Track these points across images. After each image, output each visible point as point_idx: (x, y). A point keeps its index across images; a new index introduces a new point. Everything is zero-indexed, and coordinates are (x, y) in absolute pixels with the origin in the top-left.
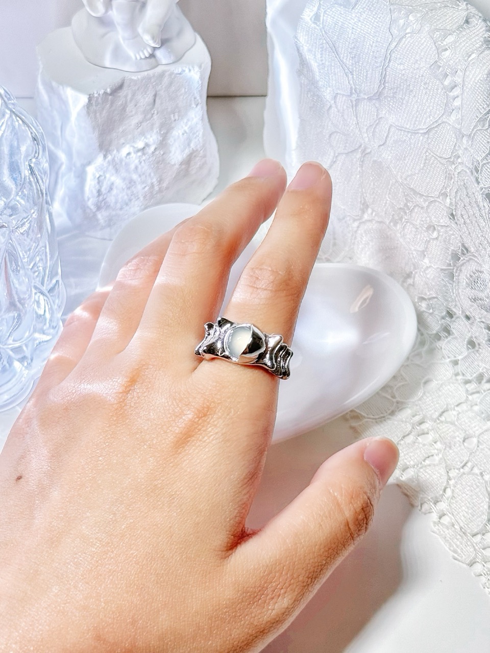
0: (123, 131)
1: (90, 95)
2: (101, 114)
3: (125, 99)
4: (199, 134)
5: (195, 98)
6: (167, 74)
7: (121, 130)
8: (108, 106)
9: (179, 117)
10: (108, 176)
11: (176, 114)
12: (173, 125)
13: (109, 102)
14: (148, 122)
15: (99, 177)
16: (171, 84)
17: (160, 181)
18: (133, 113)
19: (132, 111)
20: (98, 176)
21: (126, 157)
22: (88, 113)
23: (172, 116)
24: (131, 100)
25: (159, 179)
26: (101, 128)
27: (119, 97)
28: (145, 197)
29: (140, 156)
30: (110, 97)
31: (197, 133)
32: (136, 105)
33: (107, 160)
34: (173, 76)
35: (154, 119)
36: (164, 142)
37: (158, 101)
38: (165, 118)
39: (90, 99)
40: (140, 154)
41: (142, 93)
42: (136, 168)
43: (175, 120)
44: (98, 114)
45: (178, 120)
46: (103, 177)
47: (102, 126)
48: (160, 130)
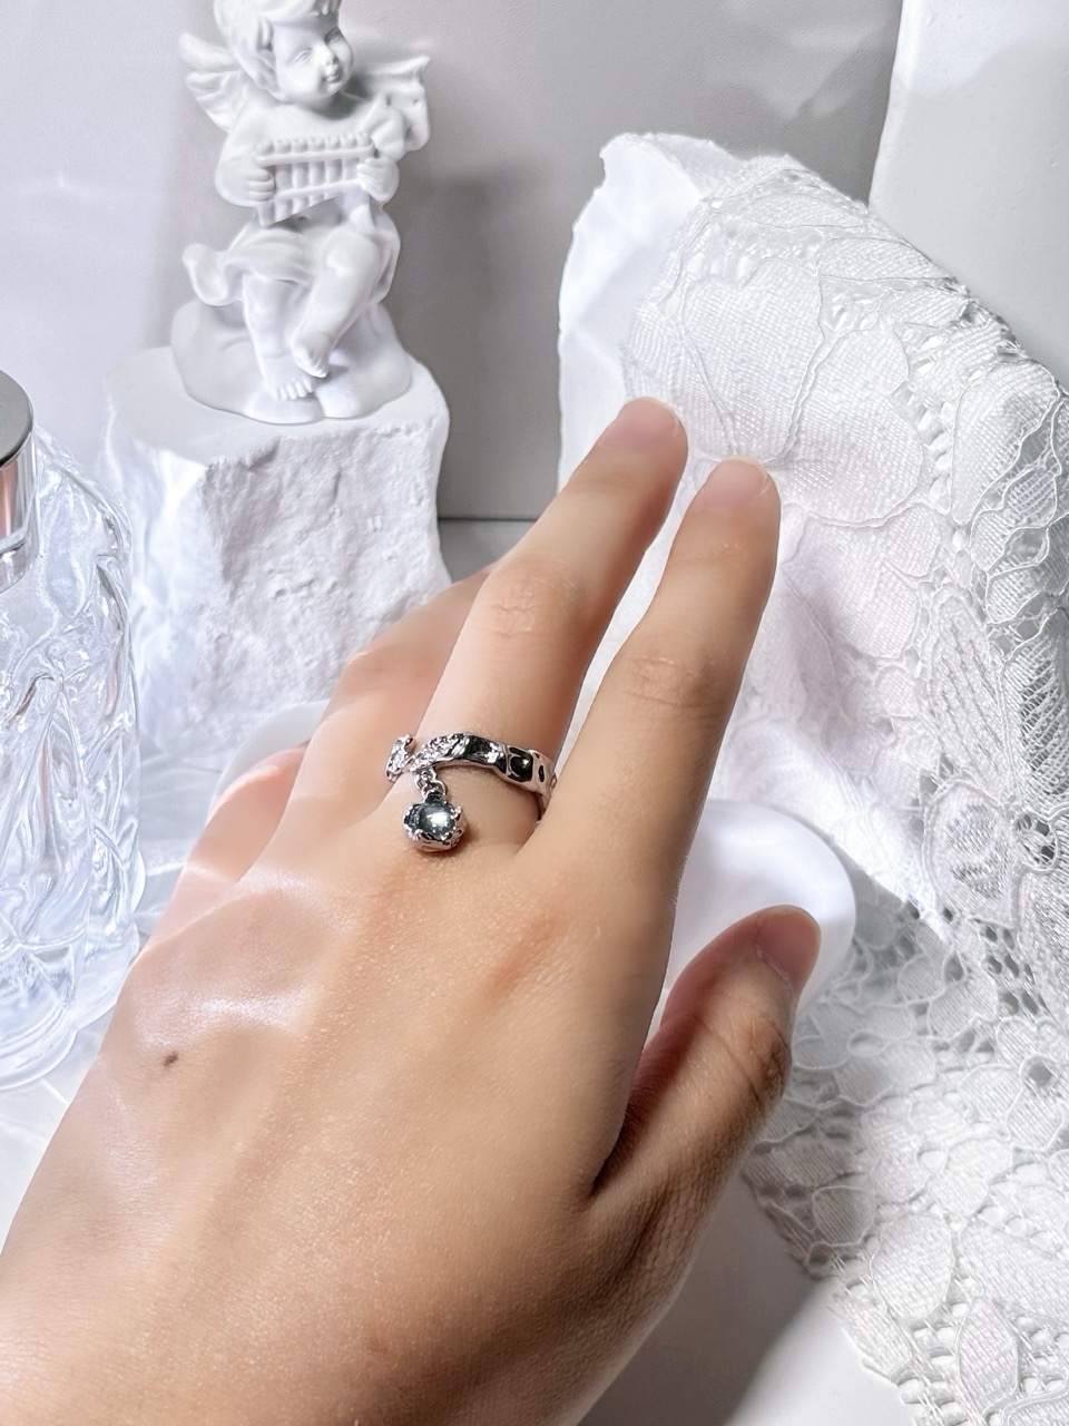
0: (272, 546)
1: (211, 466)
2: (230, 506)
3: (277, 481)
4: (422, 560)
5: (417, 486)
6: (364, 434)
7: (267, 543)
8: (245, 491)
9: (383, 522)
10: (237, 634)
11: (378, 518)
12: (369, 540)
13: (247, 485)
14: (322, 530)
15: (219, 638)
16: (369, 456)
17: (342, 650)
18: (293, 510)
19: (290, 507)
20: (216, 635)
21: (275, 599)
22: (206, 504)
23: (370, 521)
24: (291, 483)
25: (339, 646)
26: (229, 536)
27: (267, 476)
28: (309, 683)
29: (303, 598)
30: (250, 475)
31: (419, 558)
32: (299, 495)
33: (237, 603)
34: (375, 440)
35: (333, 525)
36: (352, 574)
37: (342, 490)
38: (356, 524)
39: (210, 475)
40: (304, 593)
41: (313, 471)
42: (295, 622)
43: (375, 530)
44: (224, 507)
45: (381, 530)
46: (228, 639)
47: (232, 531)
48: (345, 549)
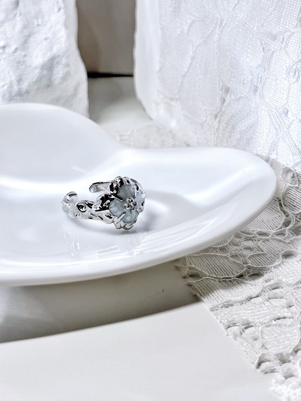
5: (58, 3)
14: (10, 22)
17: (20, 81)
35: (16, 20)
37: (21, 3)
38: (28, 21)
43: (38, 26)
45: (41, 25)
48: (22, 32)
